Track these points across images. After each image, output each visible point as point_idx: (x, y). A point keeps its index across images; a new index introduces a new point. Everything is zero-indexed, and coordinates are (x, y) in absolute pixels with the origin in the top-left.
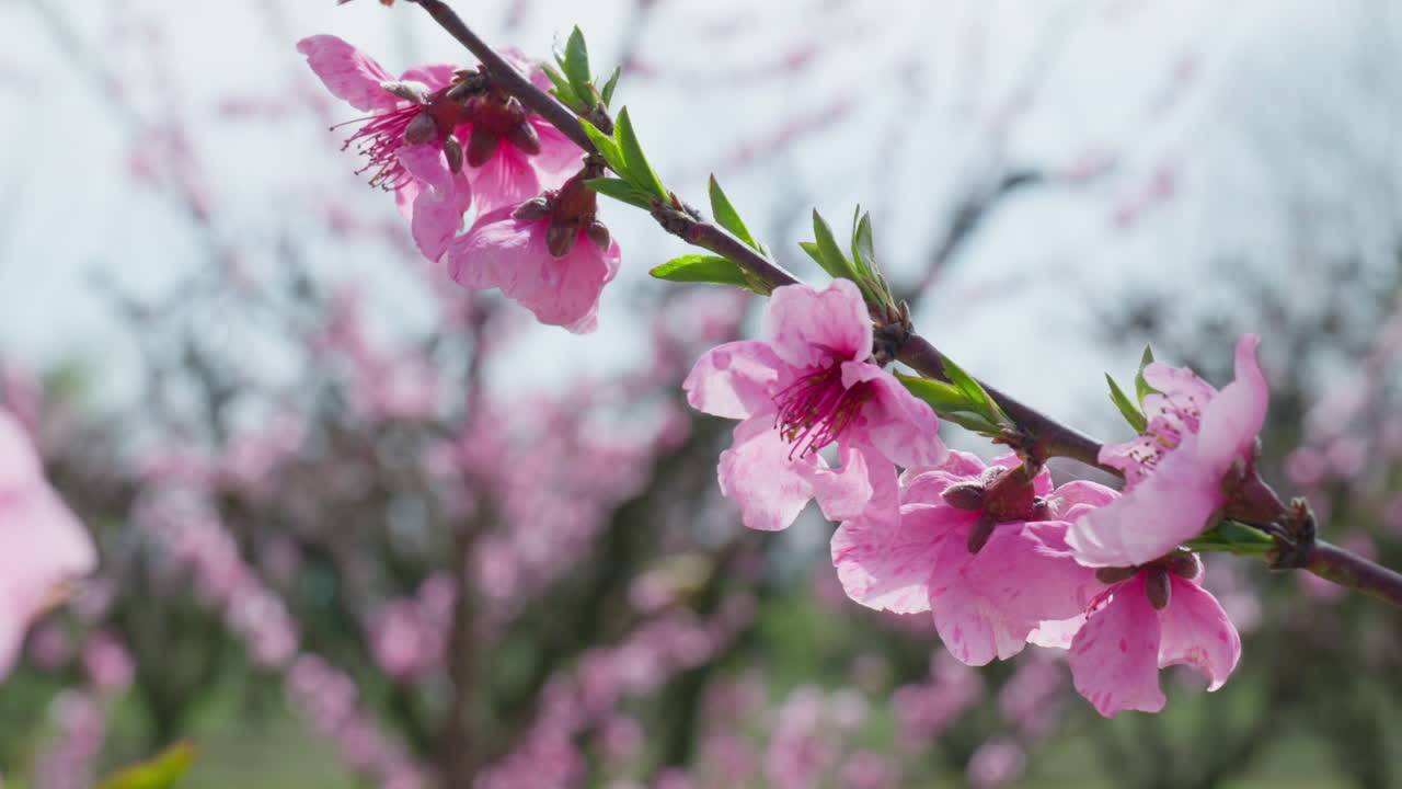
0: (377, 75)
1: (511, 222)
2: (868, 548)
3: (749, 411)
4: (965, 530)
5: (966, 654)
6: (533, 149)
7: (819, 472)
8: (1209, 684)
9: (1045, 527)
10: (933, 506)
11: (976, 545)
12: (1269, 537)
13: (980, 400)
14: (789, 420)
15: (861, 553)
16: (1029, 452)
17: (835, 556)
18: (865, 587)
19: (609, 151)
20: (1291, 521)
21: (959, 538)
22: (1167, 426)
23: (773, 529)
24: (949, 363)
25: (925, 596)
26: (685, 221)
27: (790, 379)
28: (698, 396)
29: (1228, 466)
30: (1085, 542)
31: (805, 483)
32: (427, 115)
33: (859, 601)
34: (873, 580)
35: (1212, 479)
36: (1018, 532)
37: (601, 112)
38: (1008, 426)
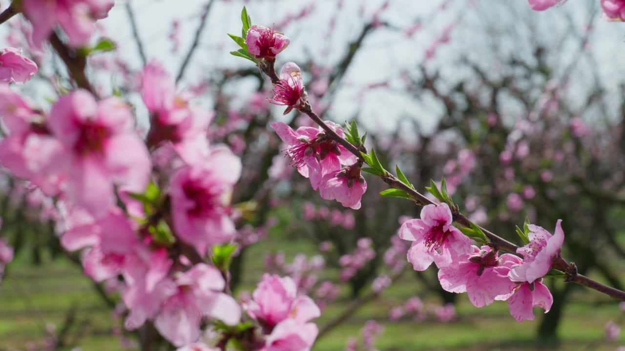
0: (295, 135)
1: (336, 178)
2: (449, 275)
3: (416, 238)
4: (476, 269)
5: (477, 304)
6: (339, 154)
7: (435, 255)
8: (545, 311)
9: (499, 268)
10: (466, 262)
11: (479, 273)
12: (564, 273)
13: (480, 233)
14: (428, 241)
15: (447, 277)
16: (495, 248)
17: (439, 278)
18: (448, 286)
19: (368, 160)
20: (571, 269)
21: (474, 271)
22: (535, 243)
23: (422, 270)
24: (472, 224)
25: (465, 288)
26: (391, 180)
27: (428, 230)
28: (402, 235)
29: (554, 255)
30: (514, 276)
31: (431, 257)
32: (310, 147)
33: (447, 290)
34: (451, 284)
35: (549, 258)
36: (492, 270)
37: (363, 146)
38: (488, 241)
